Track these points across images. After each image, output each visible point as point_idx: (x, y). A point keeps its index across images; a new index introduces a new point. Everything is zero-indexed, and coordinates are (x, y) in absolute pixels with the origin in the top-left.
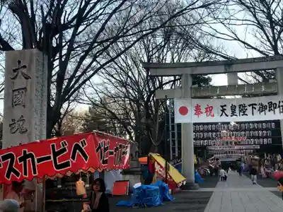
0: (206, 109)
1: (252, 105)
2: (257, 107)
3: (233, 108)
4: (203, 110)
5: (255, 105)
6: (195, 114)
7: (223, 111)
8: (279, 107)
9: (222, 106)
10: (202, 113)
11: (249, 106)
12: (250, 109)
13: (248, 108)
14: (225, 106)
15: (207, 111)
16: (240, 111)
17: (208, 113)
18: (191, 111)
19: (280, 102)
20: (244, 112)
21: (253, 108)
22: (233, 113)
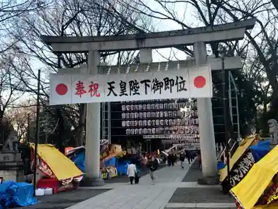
0: (91, 86)
1: (145, 81)
2: (151, 84)
3: (123, 86)
4: (87, 88)
5: (149, 81)
6: (77, 94)
7: (111, 89)
8: (177, 84)
9: (110, 84)
10: (85, 92)
11: (142, 82)
12: (142, 86)
13: (140, 85)
14: (113, 83)
15: (91, 90)
16: (131, 89)
17: (93, 92)
18: (72, 89)
19: (177, 78)
20: (136, 90)
21: (146, 85)
22: (123, 92)
